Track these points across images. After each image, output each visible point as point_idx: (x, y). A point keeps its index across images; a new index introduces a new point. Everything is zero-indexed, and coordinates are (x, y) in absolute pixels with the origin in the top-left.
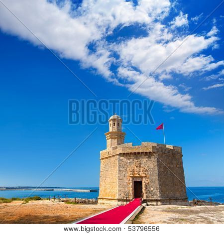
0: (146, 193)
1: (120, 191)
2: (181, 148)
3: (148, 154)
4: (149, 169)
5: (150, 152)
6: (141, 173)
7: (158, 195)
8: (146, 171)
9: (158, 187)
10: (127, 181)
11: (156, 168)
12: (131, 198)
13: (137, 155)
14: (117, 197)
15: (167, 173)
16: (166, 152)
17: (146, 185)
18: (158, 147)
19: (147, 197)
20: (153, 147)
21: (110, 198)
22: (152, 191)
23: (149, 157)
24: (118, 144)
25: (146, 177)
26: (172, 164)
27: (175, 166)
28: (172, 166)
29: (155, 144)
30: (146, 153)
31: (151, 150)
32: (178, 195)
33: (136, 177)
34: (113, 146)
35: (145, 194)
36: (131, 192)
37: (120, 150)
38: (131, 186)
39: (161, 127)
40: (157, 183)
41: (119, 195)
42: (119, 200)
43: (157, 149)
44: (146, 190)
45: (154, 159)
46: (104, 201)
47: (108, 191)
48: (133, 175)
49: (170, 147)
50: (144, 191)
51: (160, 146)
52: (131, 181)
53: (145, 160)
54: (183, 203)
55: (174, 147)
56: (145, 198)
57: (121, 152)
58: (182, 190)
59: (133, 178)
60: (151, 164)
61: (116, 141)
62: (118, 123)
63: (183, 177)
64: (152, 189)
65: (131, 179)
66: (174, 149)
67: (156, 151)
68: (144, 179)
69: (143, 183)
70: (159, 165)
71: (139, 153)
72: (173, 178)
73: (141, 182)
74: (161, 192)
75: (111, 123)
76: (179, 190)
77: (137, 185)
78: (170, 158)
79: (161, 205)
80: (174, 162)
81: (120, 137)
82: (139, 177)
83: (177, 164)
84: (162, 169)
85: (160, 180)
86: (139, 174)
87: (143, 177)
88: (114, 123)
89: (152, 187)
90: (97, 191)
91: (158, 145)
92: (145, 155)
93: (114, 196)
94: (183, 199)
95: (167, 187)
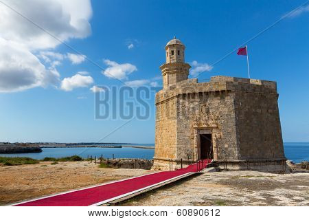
0: (218, 152)
1: (180, 149)
2: (276, 84)
3: (220, 94)
4: (222, 116)
5: (223, 91)
6: (210, 122)
7: (235, 155)
8: (218, 119)
9: (236, 143)
10: (189, 134)
11: (233, 115)
13: (204, 96)
14: (175, 158)
15: (251, 121)
16: (250, 90)
17: (217, 140)
18: (236, 83)
19: (218, 158)
20: (227, 83)
22: (226, 149)
23: (222, 98)
24: (178, 81)
25: (217, 128)
26: (260, 107)
27: (264, 111)
28: (259, 111)
29: (231, 79)
30: (217, 92)
31: (224, 88)
32: (269, 154)
33: (203, 129)
34: (170, 85)
35: (215, 154)
36: (195, 150)
38: (195, 142)
39: (242, 51)
40: (234, 137)
41: (179, 155)
42: (178, 162)
43: (234, 86)
44: (217, 147)
45: (229, 100)
46: (160, 163)
47: (165, 148)
48: (198, 125)
49: (256, 81)
50: (214, 149)
51: (240, 81)
52: (195, 135)
53: (215, 102)
55: (262, 82)
56: (215, 159)
57: (181, 92)
58: (276, 148)
59: (199, 130)
60: (224, 109)
61: (175, 76)
62: (179, 50)
63: (279, 128)
64: (226, 146)
65: (195, 131)
66: (263, 86)
67: (232, 88)
68: (214, 130)
69: (214, 137)
70: (238, 111)
71: (206, 93)
72: (260, 129)
73: (210, 136)
74: (241, 150)
75: (168, 51)
76: (272, 147)
77: (205, 142)
78: (256, 99)
79: (241, 170)
80: (263, 104)
81: (181, 70)
82: (207, 129)
83: (268, 108)
84: (242, 117)
85: (239, 132)
86: (207, 124)
87: (212, 128)
88: (173, 52)
89: (226, 141)
91: (236, 79)
92: (216, 96)
93: (172, 156)
94: (277, 161)
95: (251, 143)
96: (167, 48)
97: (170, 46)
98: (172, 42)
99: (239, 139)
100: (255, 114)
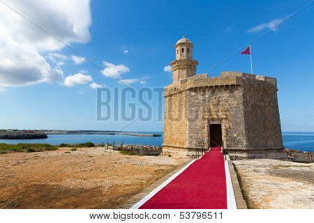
0: (227, 140)
1: (191, 137)
2: (276, 80)
3: (230, 88)
4: (230, 109)
5: (232, 85)
6: (220, 113)
7: (244, 143)
8: (227, 110)
9: (244, 132)
10: (200, 124)
11: (242, 107)
12: (206, 147)
13: (214, 89)
14: (187, 145)
15: (256, 113)
16: (255, 85)
17: (226, 130)
18: (244, 78)
19: (228, 146)
20: (237, 77)
21: (177, 145)
22: (235, 138)
23: (231, 92)
24: (188, 76)
25: (227, 118)
26: (263, 101)
27: (267, 104)
28: (263, 104)
29: (240, 75)
30: (227, 86)
31: (234, 82)
32: (271, 143)
33: (213, 119)
34: (180, 79)
35: (225, 142)
36: (206, 139)
37: (190, 84)
38: (206, 131)
39: (247, 52)
40: (242, 128)
41: (190, 143)
42: (190, 149)
43: (243, 81)
44: (226, 136)
45: (238, 93)
46: (170, 150)
47: (175, 137)
48: (209, 116)
49: (260, 78)
50: (224, 138)
51: (247, 76)
52: (206, 125)
53: (225, 95)
54: (279, 154)
55: (266, 78)
56: (225, 147)
57: (192, 86)
58: (277, 138)
59: (209, 120)
60: (234, 101)
61: (185, 72)
62: (188, 48)
63: (279, 119)
64: (235, 135)
65: (206, 121)
66: (265, 82)
67: (241, 83)
68: (224, 121)
69: (223, 127)
70: (245, 103)
71: (217, 87)
72: (264, 121)
73: (219, 126)
74: (249, 139)
75: (178, 48)
76: (273, 137)
77: (215, 131)
78: (260, 93)
80: (266, 99)
81: (190, 66)
82: (217, 119)
83: (270, 102)
84: (249, 108)
85: (246, 124)
86: (218, 116)
87: (222, 119)
88: (183, 50)
89: (235, 130)
90: (160, 136)
91: (244, 75)
92: (226, 90)
93: (183, 144)
94: (278, 150)
95: (256, 133)
96: (177, 46)
97: (180, 44)
98: (183, 40)
99: (247, 129)
100: (260, 107)
